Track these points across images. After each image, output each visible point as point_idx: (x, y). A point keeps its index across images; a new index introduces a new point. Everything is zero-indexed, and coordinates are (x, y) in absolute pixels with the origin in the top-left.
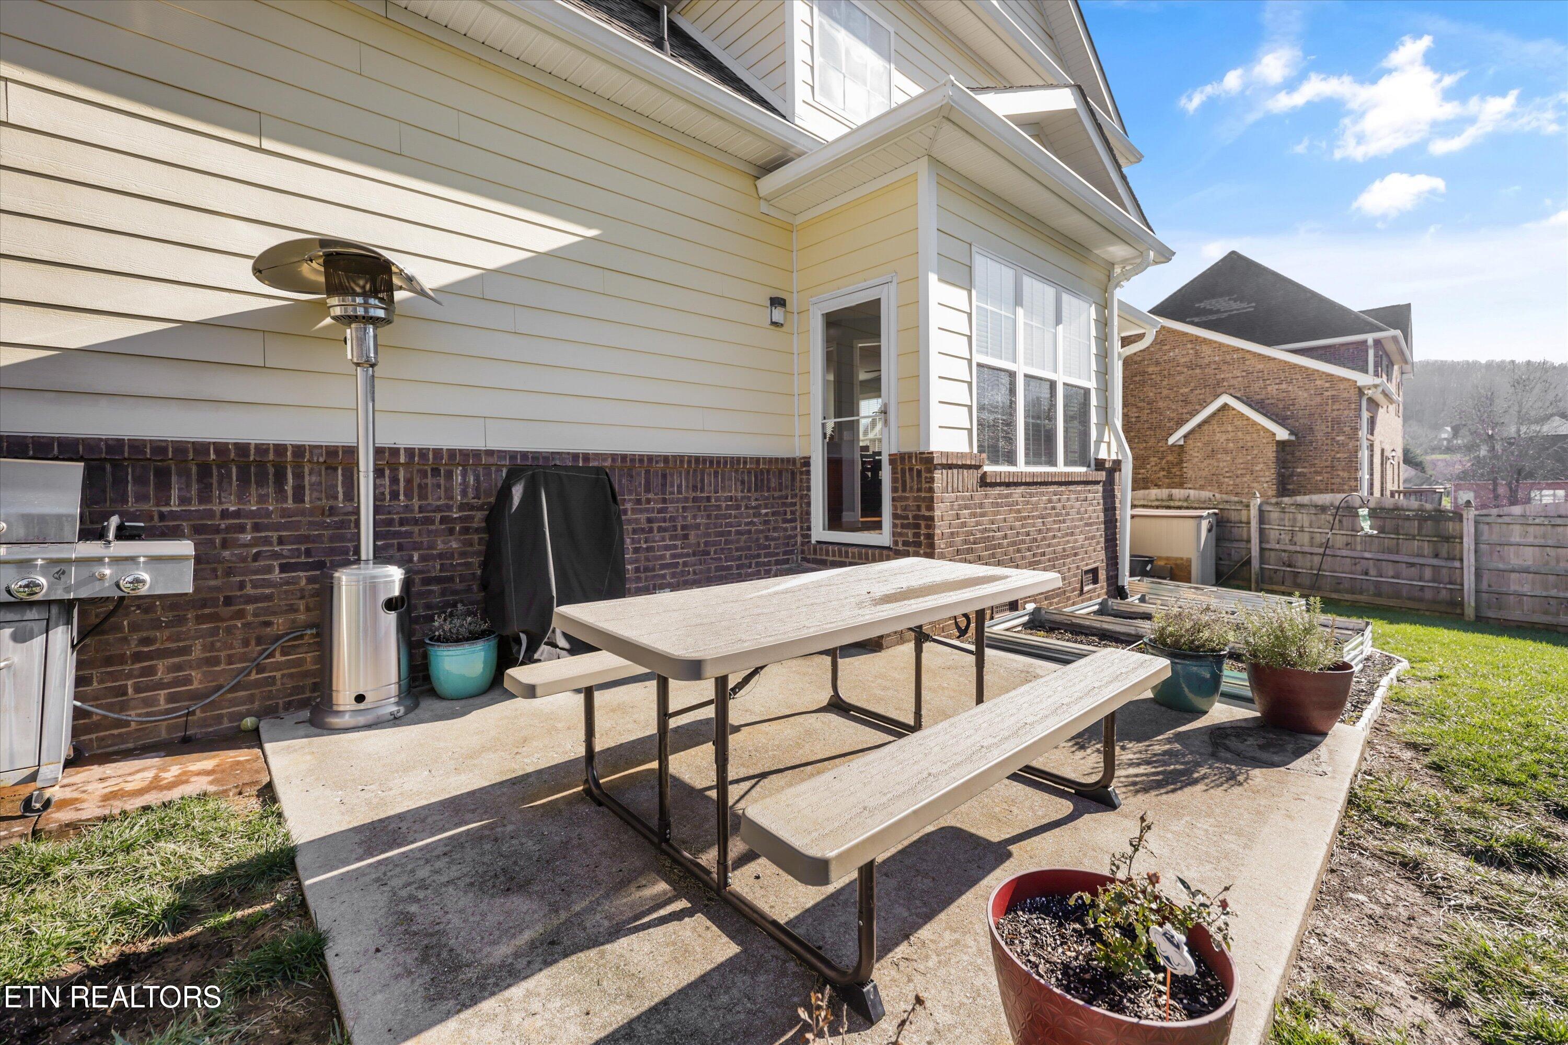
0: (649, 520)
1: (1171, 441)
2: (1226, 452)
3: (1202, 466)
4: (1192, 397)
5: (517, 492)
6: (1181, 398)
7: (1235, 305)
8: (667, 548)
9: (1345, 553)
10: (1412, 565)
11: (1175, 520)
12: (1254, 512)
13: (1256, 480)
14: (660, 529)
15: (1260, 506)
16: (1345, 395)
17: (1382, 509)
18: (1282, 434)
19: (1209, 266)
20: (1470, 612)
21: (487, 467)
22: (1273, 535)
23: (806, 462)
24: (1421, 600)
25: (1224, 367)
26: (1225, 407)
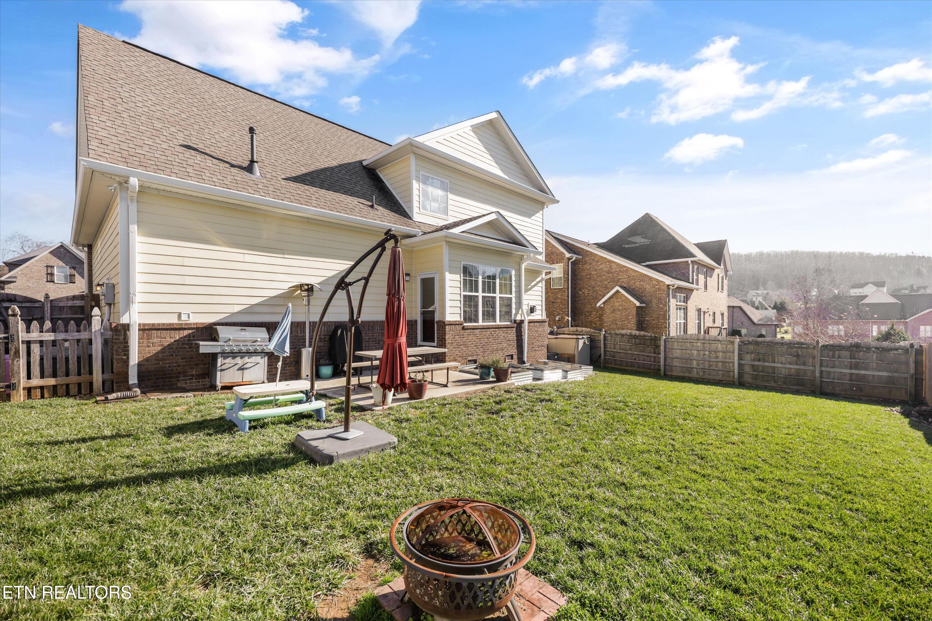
0: (369, 339)
1: (598, 305)
2: (619, 310)
3: (610, 316)
4: (609, 286)
5: (339, 332)
6: (604, 286)
7: (643, 240)
8: (374, 346)
9: (629, 352)
10: (648, 356)
11: (570, 340)
12: (602, 337)
13: (629, 323)
14: (372, 341)
15: (604, 335)
16: (663, 288)
17: (640, 336)
18: (638, 304)
19: (636, 220)
20: (662, 373)
21: (329, 325)
22: (608, 345)
23: (416, 321)
24: (650, 369)
25: (620, 274)
26: (618, 291)
